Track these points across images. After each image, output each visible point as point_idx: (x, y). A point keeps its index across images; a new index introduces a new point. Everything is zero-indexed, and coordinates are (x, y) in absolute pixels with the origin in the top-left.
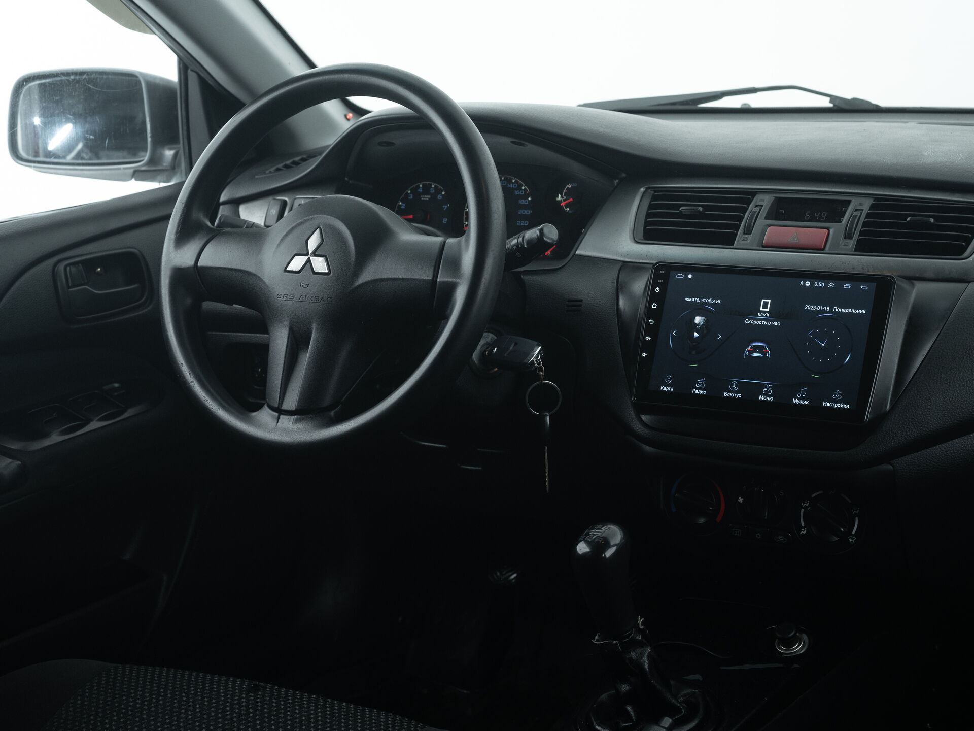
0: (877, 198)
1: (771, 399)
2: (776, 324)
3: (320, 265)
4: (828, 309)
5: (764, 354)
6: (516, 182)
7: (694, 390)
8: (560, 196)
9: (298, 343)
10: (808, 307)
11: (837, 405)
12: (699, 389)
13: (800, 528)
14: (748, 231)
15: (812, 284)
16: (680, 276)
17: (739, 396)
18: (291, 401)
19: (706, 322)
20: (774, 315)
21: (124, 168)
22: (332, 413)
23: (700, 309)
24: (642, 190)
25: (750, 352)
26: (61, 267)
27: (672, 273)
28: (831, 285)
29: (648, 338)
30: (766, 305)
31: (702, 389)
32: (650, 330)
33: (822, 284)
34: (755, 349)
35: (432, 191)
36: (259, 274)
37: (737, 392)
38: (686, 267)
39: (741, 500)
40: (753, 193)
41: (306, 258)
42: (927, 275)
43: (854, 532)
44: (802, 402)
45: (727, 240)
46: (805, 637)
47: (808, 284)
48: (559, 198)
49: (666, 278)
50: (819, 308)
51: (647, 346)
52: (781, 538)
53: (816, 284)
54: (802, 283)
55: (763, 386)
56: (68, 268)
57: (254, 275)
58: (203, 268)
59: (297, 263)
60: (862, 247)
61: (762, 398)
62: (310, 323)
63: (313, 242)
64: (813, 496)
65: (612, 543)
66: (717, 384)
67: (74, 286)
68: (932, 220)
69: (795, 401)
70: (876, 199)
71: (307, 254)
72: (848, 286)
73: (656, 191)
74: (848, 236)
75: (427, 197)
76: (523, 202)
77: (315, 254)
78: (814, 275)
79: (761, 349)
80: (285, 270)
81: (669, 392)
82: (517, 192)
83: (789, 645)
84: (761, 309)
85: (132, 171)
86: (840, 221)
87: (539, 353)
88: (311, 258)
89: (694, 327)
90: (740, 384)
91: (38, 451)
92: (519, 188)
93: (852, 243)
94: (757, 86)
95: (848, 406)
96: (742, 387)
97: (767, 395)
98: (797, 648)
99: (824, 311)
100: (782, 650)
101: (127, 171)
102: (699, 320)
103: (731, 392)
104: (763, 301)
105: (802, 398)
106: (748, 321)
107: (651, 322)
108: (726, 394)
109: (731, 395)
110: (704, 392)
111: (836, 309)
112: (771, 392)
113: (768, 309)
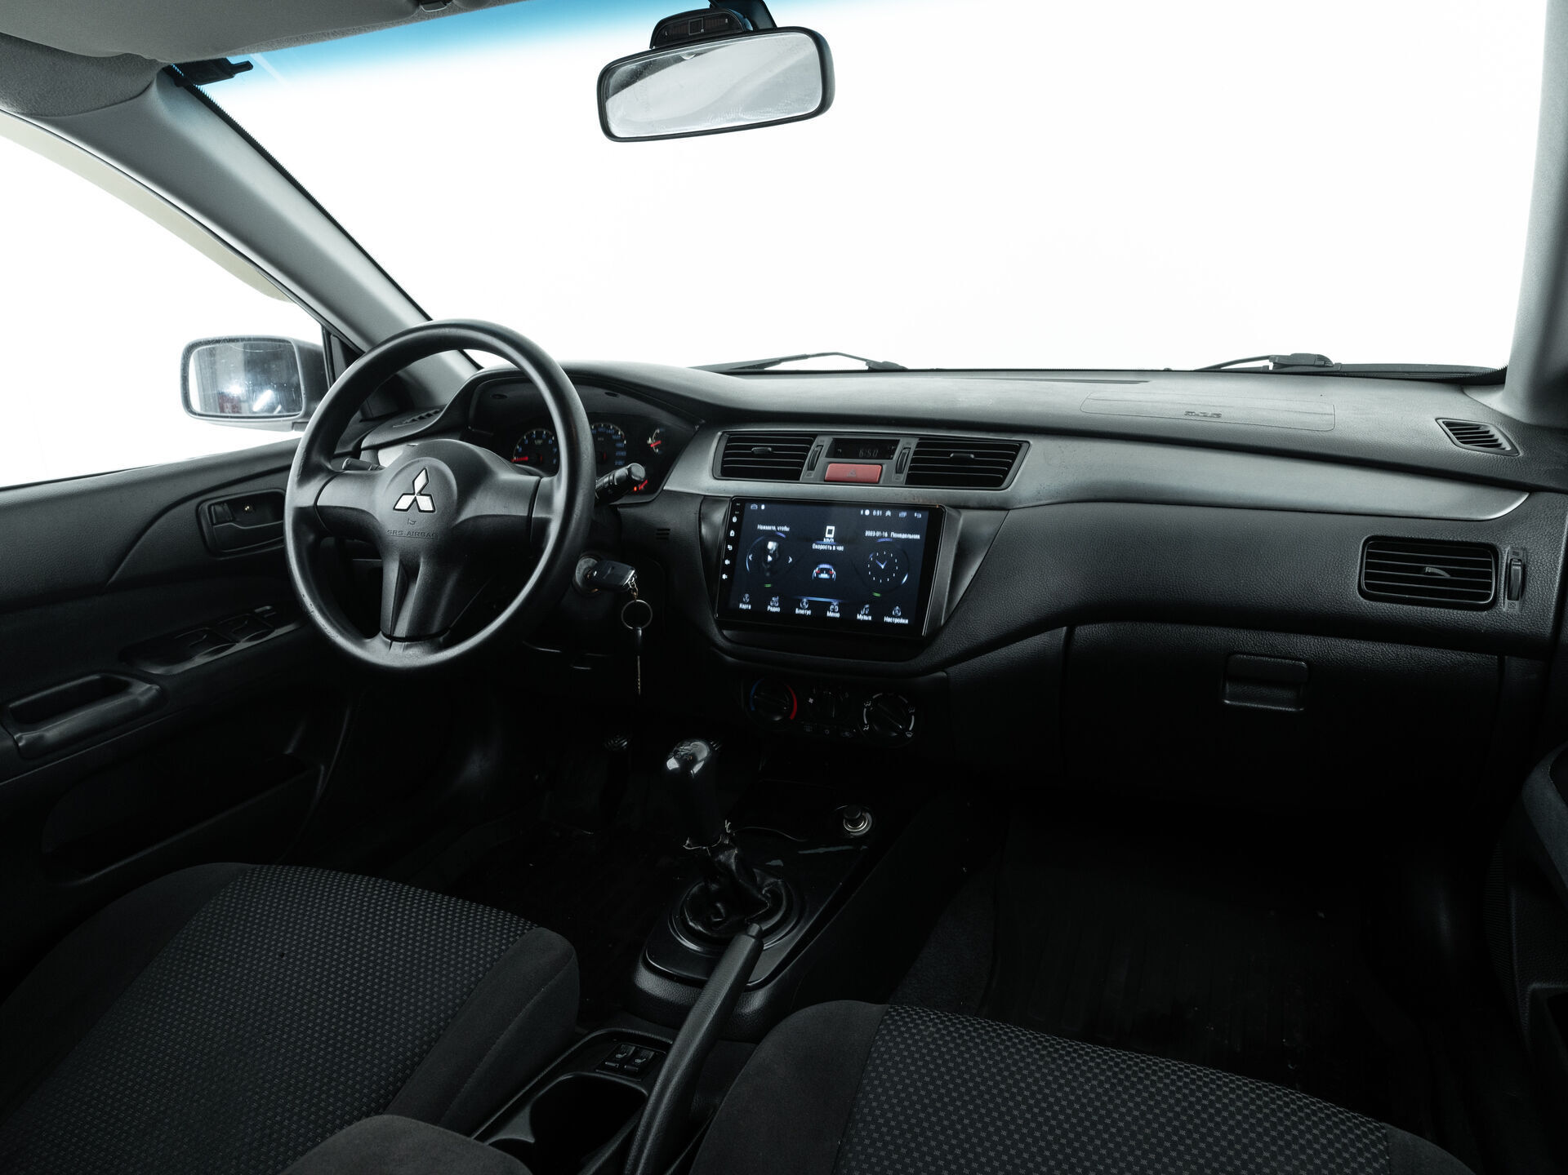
0: (921, 437)
1: (838, 615)
2: (841, 548)
4: (886, 535)
5: (831, 575)
6: (613, 428)
8: (650, 439)
9: (408, 573)
10: (869, 533)
11: (897, 621)
12: (773, 606)
13: (863, 725)
14: (812, 468)
15: (871, 513)
16: (754, 507)
17: (809, 612)
18: (402, 629)
19: (779, 548)
20: (838, 540)
21: (284, 421)
22: (441, 639)
23: (772, 536)
24: (720, 433)
25: (817, 574)
26: (206, 506)
27: (747, 505)
28: (888, 513)
29: (727, 562)
30: (830, 532)
31: (776, 607)
32: (729, 555)
33: (878, 513)
34: (822, 571)
35: (544, 436)
36: (371, 512)
37: (808, 609)
38: (759, 500)
39: (811, 701)
40: (814, 435)
41: (413, 497)
42: (970, 504)
43: (910, 729)
44: (866, 618)
45: (794, 476)
46: (868, 816)
47: (867, 512)
48: (650, 441)
49: (742, 508)
50: (878, 534)
51: (726, 569)
52: (847, 733)
53: (874, 513)
54: (862, 512)
55: (830, 604)
56: (212, 507)
57: (368, 513)
58: (321, 507)
59: (405, 502)
60: (913, 480)
61: (830, 614)
62: (418, 557)
63: (420, 482)
64: (874, 697)
65: (699, 759)
66: (789, 604)
67: (218, 523)
68: (972, 456)
69: (859, 617)
70: (921, 439)
71: (414, 494)
72: (903, 514)
73: (731, 435)
74: (899, 470)
75: (539, 442)
76: (619, 445)
77: (420, 493)
78: (872, 506)
79: (828, 571)
80: (394, 509)
81: (747, 610)
82: (614, 437)
83: (855, 824)
84: (827, 535)
85: (291, 422)
86: (892, 459)
87: (633, 576)
88: (417, 497)
89: (767, 552)
90: (809, 602)
91: (179, 674)
92: (617, 432)
93: (903, 477)
94: (808, 353)
95: (907, 621)
96: (812, 605)
97: (834, 611)
98: (863, 827)
99: (882, 537)
100: (849, 828)
101: (285, 423)
102: (771, 545)
103: (802, 609)
104: (828, 528)
105: (865, 614)
106: (815, 546)
107: (730, 547)
108: (797, 611)
109: (802, 612)
110: (778, 610)
111: (894, 535)
112: (837, 609)
113: (832, 536)
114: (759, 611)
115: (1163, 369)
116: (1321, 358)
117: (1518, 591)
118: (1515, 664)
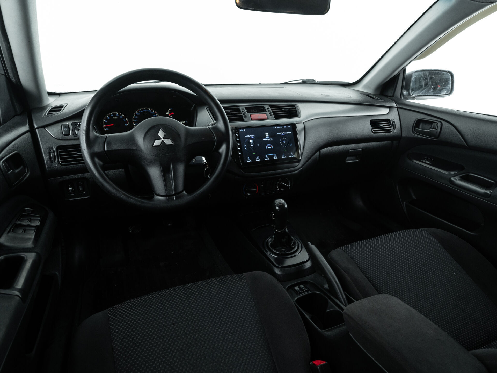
1: (277, 158)
2: (271, 139)
3: (168, 142)
5: (271, 147)
6: (150, 110)
7: (256, 160)
8: (167, 113)
10: (278, 134)
11: (292, 156)
13: (277, 188)
14: (245, 117)
16: (241, 130)
17: (269, 159)
19: (254, 142)
20: (270, 137)
23: (250, 138)
24: (206, 108)
28: (281, 127)
29: (239, 149)
30: (267, 135)
31: (258, 159)
32: (239, 146)
33: (279, 127)
34: (268, 146)
35: (118, 115)
37: (268, 158)
38: (242, 128)
39: (262, 186)
41: (161, 140)
43: (289, 186)
44: (284, 157)
45: (243, 119)
49: (238, 131)
50: (280, 133)
51: (240, 151)
52: (274, 192)
53: (277, 127)
54: (274, 128)
55: (274, 155)
58: (108, 151)
59: (157, 143)
60: (276, 118)
61: (274, 158)
63: (161, 134)
64: (279, 180)
66: (262, 158)
68: (288, 109)
69: (283, 157)
72: (285, 127)
74: (272, 115)
75: (116, 118)
78: (277, 125)
79: (270, 146)
81: (250, 162)
82: (152, 113)
84: (266, 136)
86: (267, 112)
87: (205, 159)
88: (163, 140)
89: (250, 143)
90: (268, 156)
93: (274, 117)
95: (295, 156)
96: (269, 157)
97: (276, 157)
99: (282, 134)
102: (251, 141)
103: (266, 158)
104: (266, 134)
105: (284, 156)
106: (264, 140)
107: (239, 144)
108: (265, 159)
109: (266, 159)
110: (259, 160)
111: (284, 133)
112: (276, 156)
113: (268, 136)
114: (254, 162)
115: (259, 83)
116: (313, 80)
117: (394, 128)
118: (394, 142)
